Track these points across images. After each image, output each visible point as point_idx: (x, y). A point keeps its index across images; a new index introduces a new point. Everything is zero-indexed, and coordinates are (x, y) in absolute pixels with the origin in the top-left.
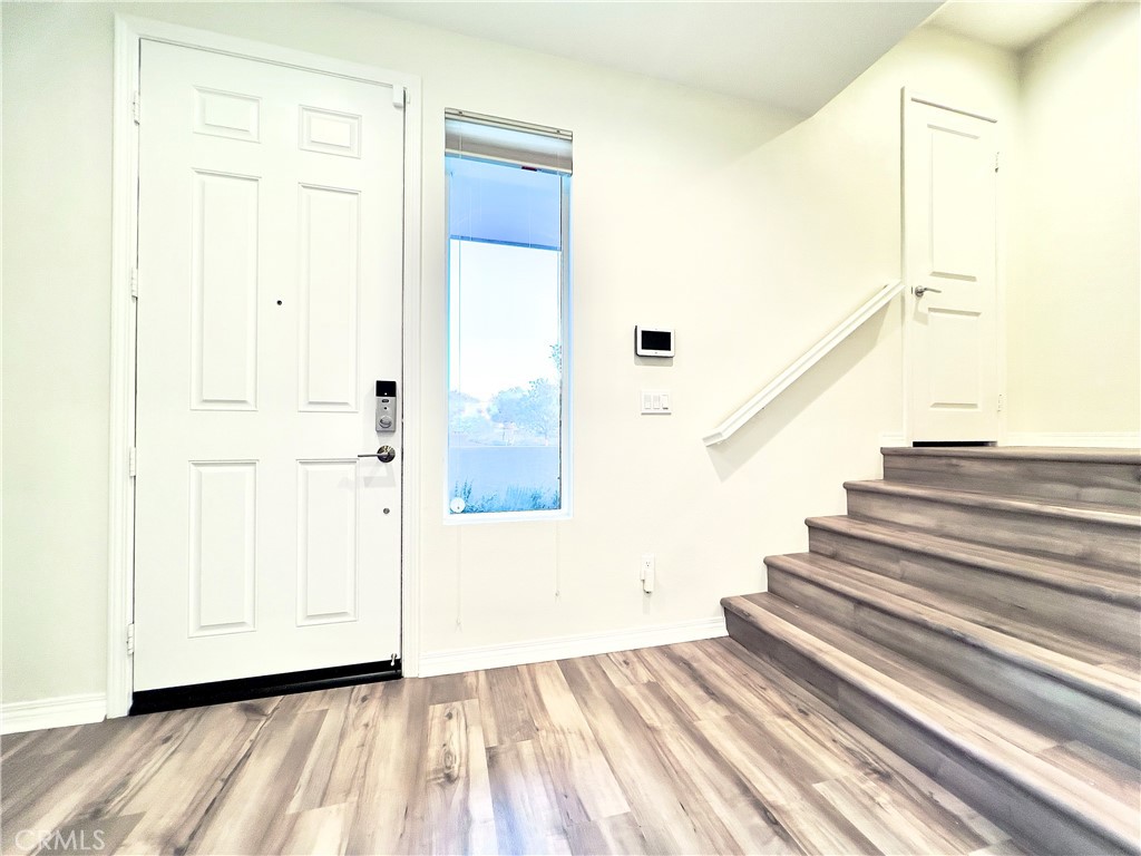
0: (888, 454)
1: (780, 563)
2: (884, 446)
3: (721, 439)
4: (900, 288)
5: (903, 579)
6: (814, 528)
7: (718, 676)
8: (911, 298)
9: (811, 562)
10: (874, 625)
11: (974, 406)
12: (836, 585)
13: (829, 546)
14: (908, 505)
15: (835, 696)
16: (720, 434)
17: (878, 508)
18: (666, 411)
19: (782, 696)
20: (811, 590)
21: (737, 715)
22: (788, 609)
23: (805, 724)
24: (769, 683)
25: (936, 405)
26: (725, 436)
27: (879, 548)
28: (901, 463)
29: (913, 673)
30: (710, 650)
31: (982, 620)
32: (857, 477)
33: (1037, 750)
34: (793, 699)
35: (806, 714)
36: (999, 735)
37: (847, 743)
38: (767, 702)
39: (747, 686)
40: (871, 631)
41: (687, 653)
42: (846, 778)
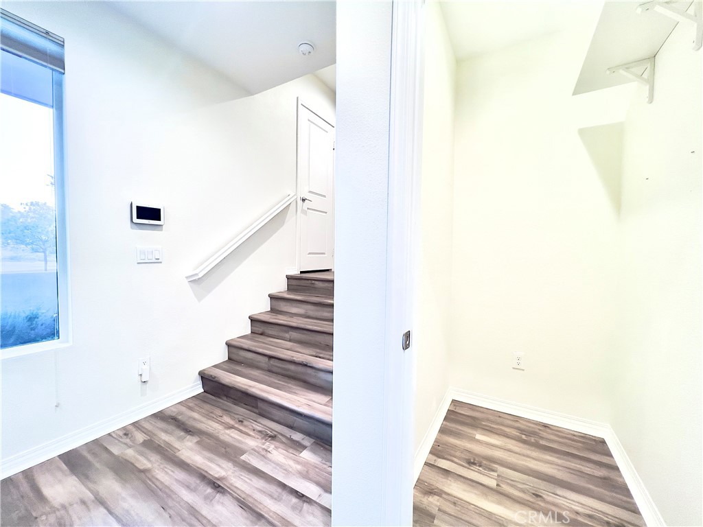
0: (289, 278)
1: (234, 343)
2: (288, 274)
3: (198, 277)
4: (295, 197)
5: (290, 341)
6: (253, 320)
7: (195, 419)
8: (300, 202)
9: (251, 339)
10: (276, 366)
11: (324, 253)
12: (260, 350)
13: (260, 329)
14: (295, 304)
15: (257, 407)
16: (196, 274)
17: (284, 307)
18: (157, 261)
19: (231, 417)
20: (250, 355)
21: (204, 438)
22: (238, 368)
23: (241, 428)
24: (224, 412)
25: (310, 253)
26: (200, 276)
27: (281, 327)
28: (294, 282)
29: (290, 385)
30: (190, 405)
31: (314, 354)
32: (274, 291)
33: (324, 403)
34: (236, 416)
35: (242, 422)
36: (314, 402)
37: (260, 429)
38: (222, 423)
39: (212, 419)
40: (275, 369)
41: (174, 412)
42: (257, 446)
